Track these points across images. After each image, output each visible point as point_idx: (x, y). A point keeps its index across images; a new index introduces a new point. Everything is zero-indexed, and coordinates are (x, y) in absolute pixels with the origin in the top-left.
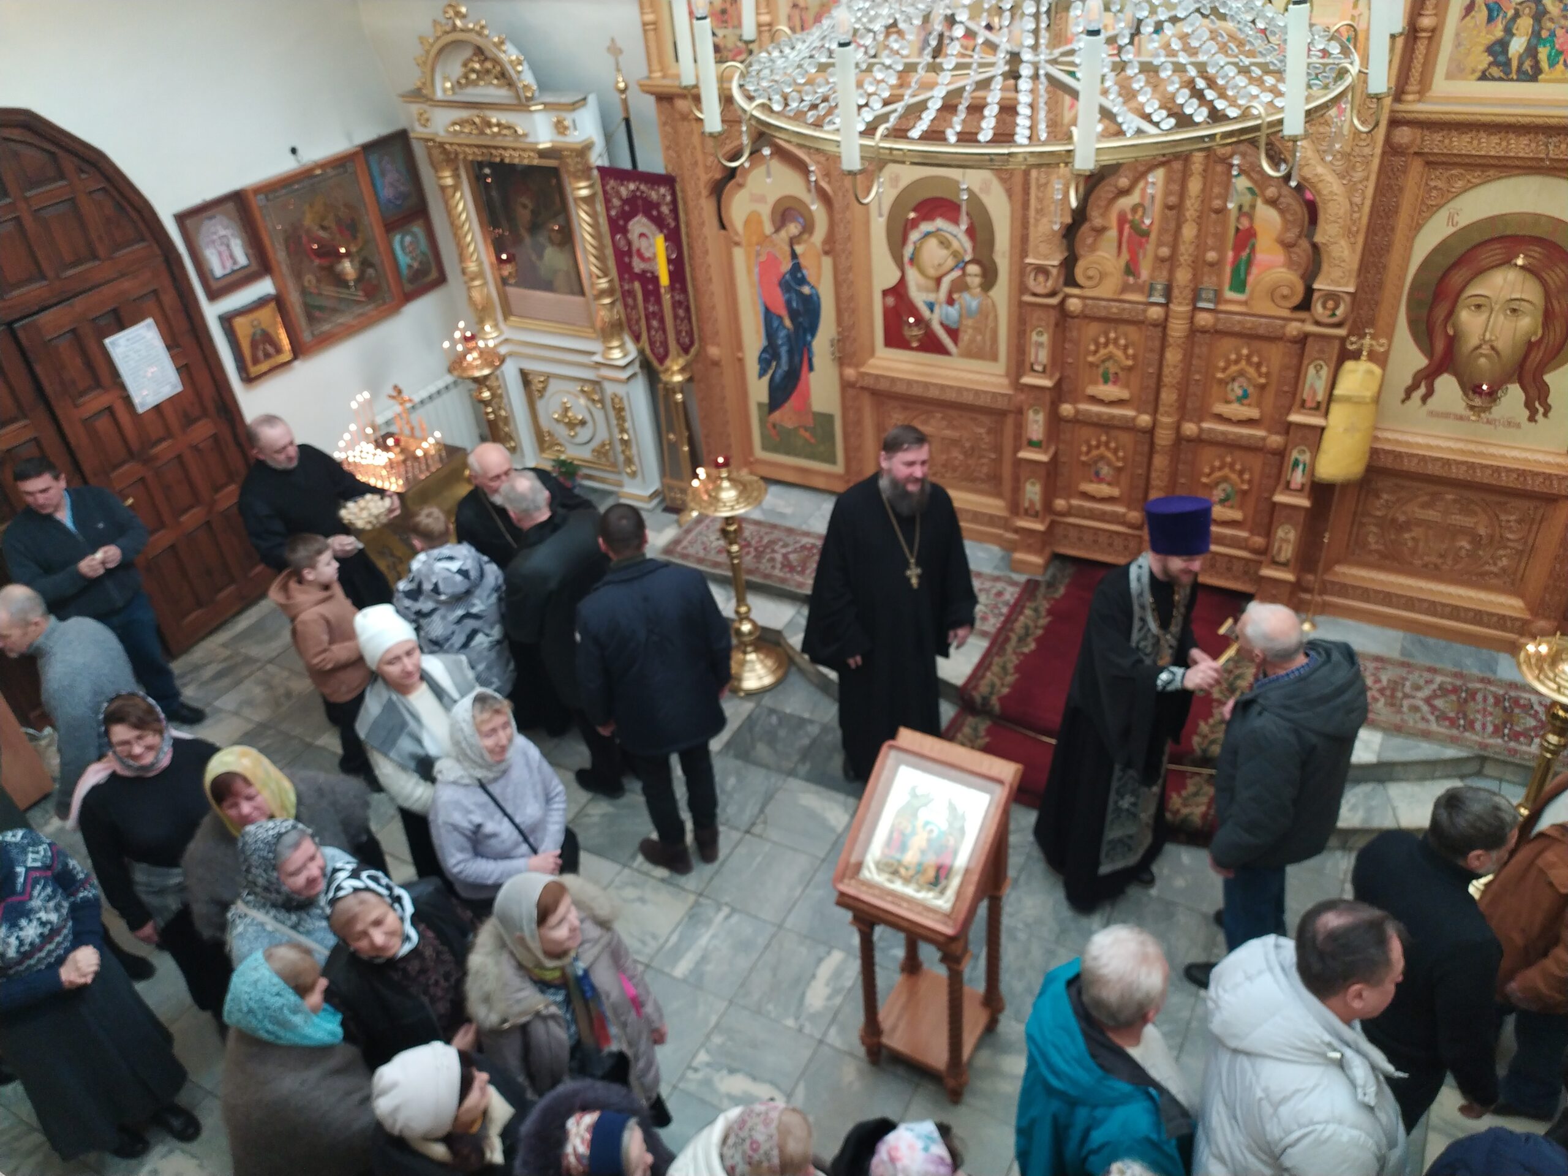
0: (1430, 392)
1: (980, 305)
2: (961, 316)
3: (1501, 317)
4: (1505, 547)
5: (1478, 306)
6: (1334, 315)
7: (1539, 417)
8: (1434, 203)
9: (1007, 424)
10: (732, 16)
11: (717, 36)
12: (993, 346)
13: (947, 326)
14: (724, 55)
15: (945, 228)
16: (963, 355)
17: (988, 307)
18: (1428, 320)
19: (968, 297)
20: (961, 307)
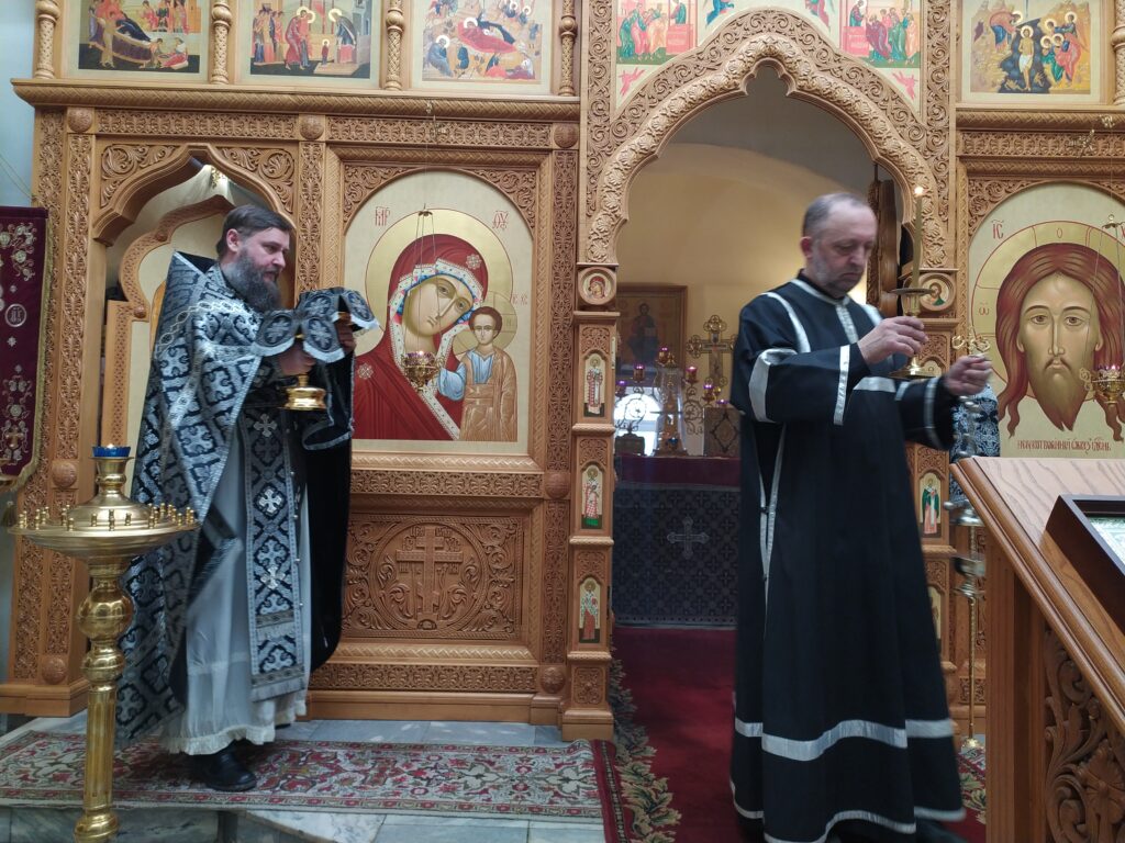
0: (1013, 422)
1: (492, 366)
2: (466, 384)
3: (1063, 328)
5: (1040, 318)
6: (940, 302)
8: (980, 213)
9: (532, 523)
10: (174, 19)
11: (149, 40)
12: (509, 418)
13: (446, 397)
14: (156, 62)
15: (447, 271)
16: (467, 438)
17: (503, 366)
18: (997, 337)
19: (476, 356)
20: (466, 371)
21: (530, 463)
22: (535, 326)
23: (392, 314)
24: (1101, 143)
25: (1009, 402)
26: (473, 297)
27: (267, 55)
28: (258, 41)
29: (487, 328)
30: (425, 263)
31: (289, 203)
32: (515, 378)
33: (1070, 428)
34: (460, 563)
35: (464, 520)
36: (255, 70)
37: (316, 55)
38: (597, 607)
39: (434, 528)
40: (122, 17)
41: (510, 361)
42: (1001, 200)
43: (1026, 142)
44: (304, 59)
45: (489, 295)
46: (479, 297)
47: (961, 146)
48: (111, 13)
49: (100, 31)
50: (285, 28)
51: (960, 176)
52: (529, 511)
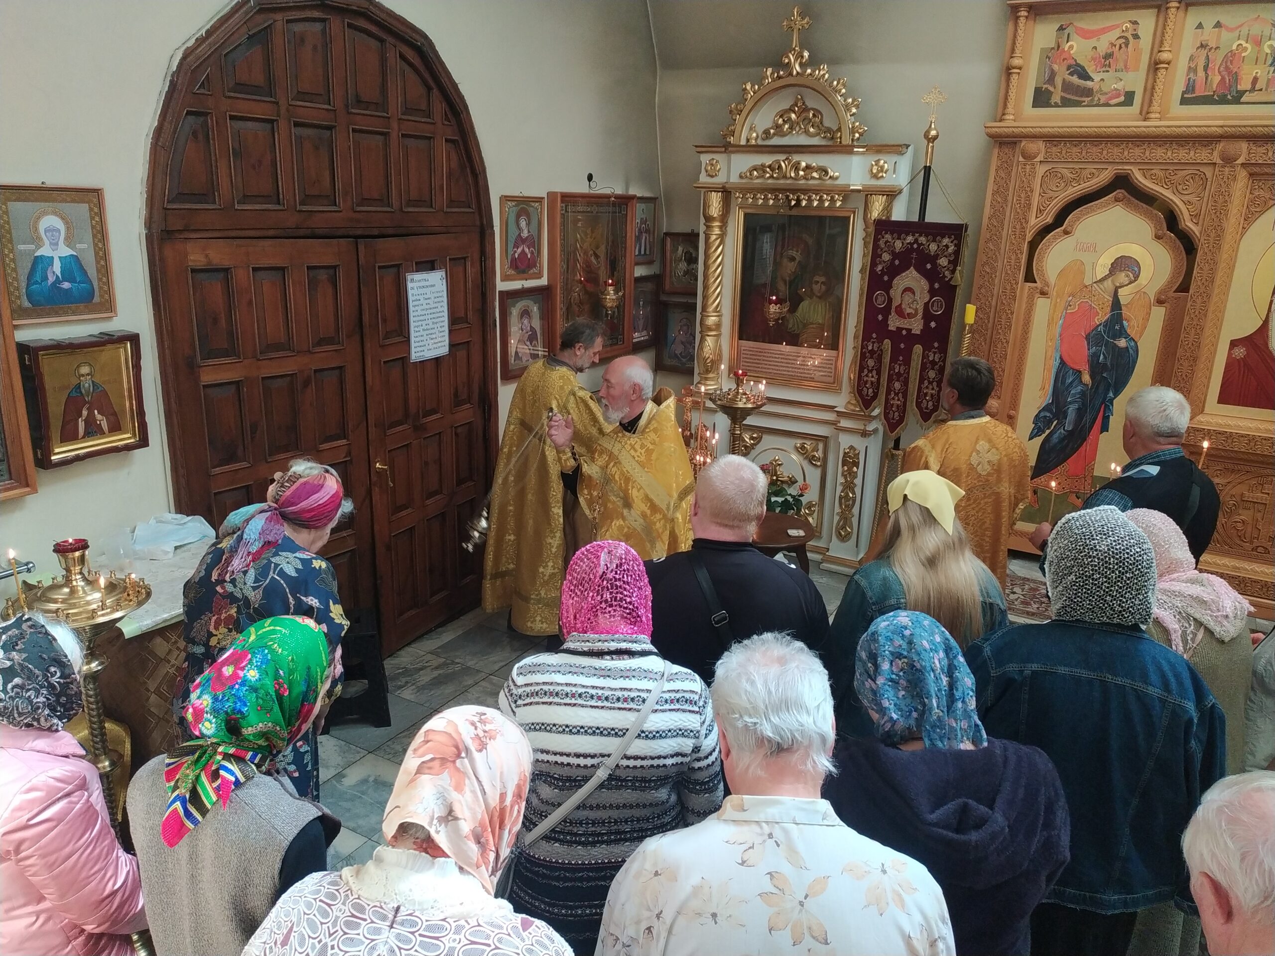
10: (1117, 60)
11: (1093, 80)
14: (1096, 99)
27: (1197, 87)
28: (1191, 75)
31: (1195, 217)
36: (1184, 101)
37: (1244, 85)
40: (1073, 63)
44: (1233, 89)
48: (1064, 60)
49: (1053, 74)
50: (1219, 62)
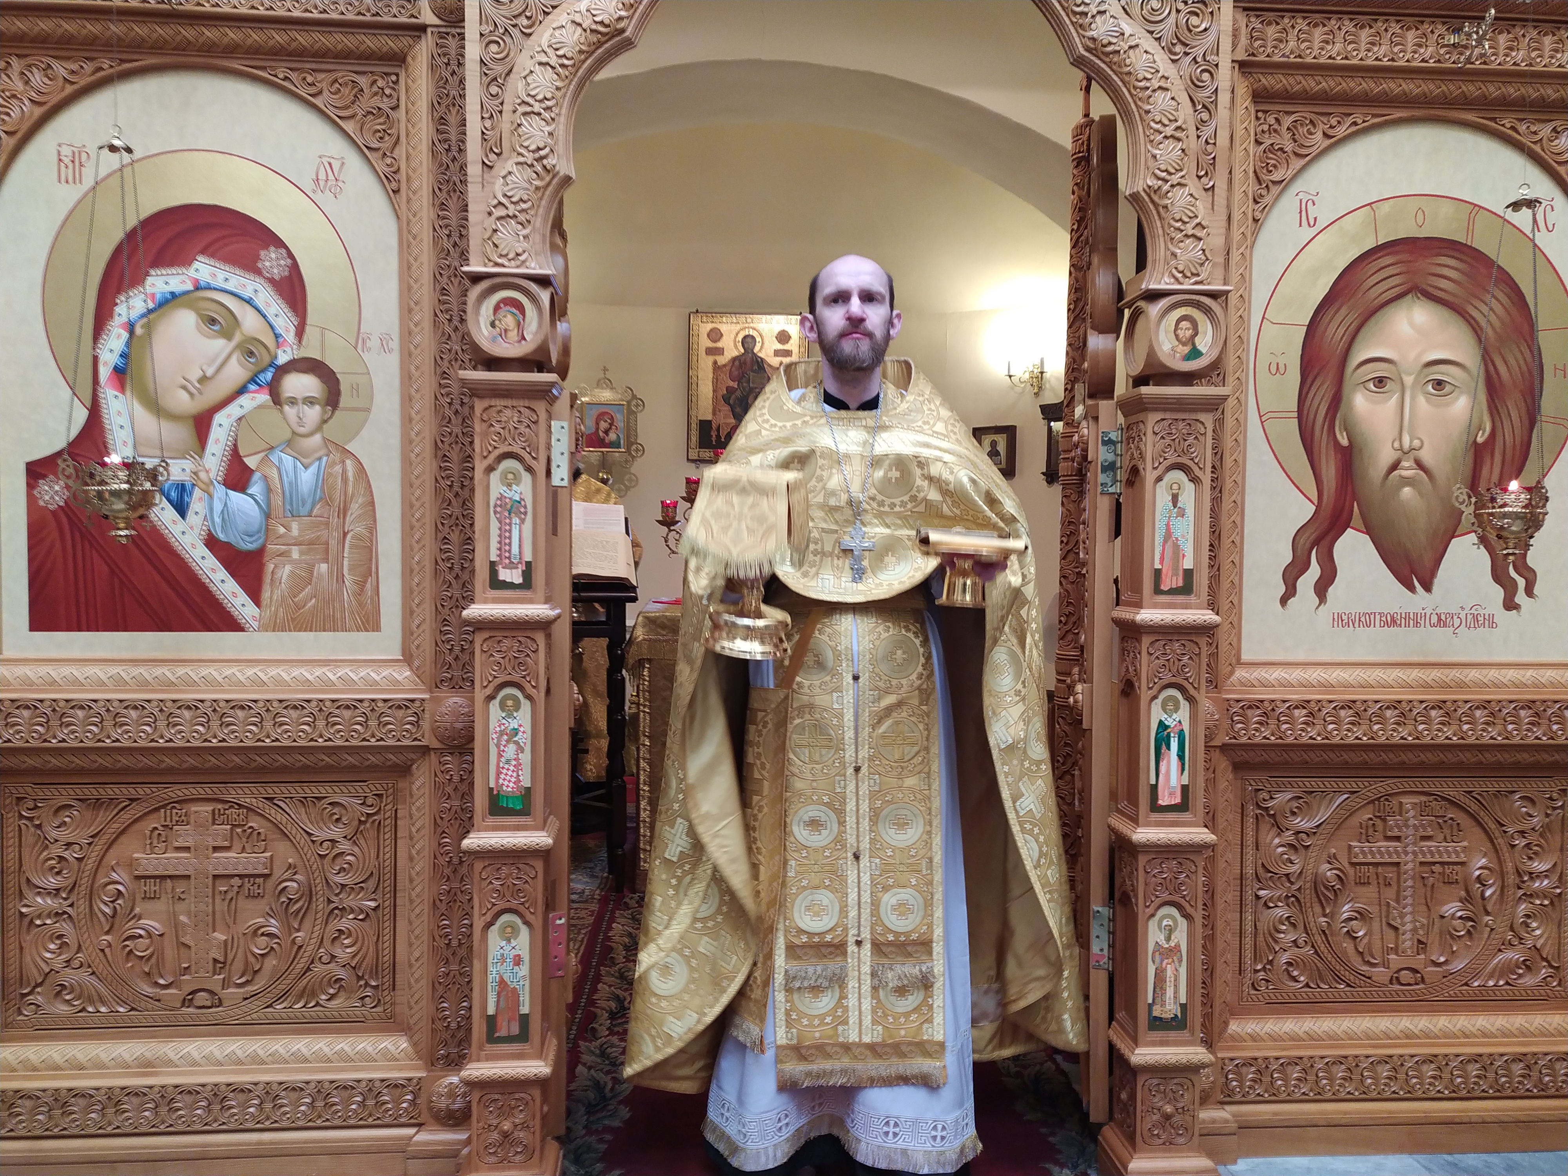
0: (1328, 577)
1: (323, 481)
2: (267, 516)
3: (1421, 400)
4: (1529, 896)
5: (1380, 382)
6: (1195, 353)
7: (1520, 597)
8: (1276, 176)
9: (411, 796)
12: (362, 585)
13: (228, 545)
15: (219, 283)
16: (275, 626)
17: (345, 480)
18: (1300, 418)
19: (288, 461)
20: (269, 490)
21: (403, 674)
22: (407, 400)
23: (104, 373)
24: (1503, 39)
25: (1316, 542)
26: (277, 336)
29: (310, 401)
30: (171, 264)
32: (372, 504)
33: (1428, 588)
34: (266, 876)
35: (271, 790)
38: (524, 970)
39: (209, 808)
41: (361, 469)
42: (1314, 151)
43: (1365, 35)
45: (310, 331)
46: (290, 336)
47: (1244, 41)
51: (1238, 100)
52: (404, 771)
